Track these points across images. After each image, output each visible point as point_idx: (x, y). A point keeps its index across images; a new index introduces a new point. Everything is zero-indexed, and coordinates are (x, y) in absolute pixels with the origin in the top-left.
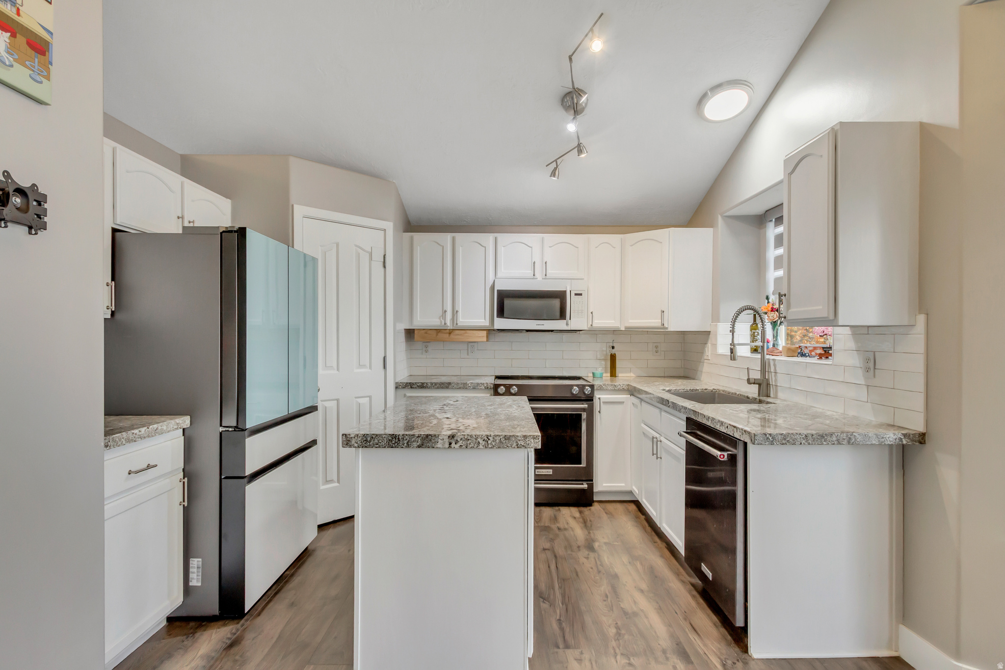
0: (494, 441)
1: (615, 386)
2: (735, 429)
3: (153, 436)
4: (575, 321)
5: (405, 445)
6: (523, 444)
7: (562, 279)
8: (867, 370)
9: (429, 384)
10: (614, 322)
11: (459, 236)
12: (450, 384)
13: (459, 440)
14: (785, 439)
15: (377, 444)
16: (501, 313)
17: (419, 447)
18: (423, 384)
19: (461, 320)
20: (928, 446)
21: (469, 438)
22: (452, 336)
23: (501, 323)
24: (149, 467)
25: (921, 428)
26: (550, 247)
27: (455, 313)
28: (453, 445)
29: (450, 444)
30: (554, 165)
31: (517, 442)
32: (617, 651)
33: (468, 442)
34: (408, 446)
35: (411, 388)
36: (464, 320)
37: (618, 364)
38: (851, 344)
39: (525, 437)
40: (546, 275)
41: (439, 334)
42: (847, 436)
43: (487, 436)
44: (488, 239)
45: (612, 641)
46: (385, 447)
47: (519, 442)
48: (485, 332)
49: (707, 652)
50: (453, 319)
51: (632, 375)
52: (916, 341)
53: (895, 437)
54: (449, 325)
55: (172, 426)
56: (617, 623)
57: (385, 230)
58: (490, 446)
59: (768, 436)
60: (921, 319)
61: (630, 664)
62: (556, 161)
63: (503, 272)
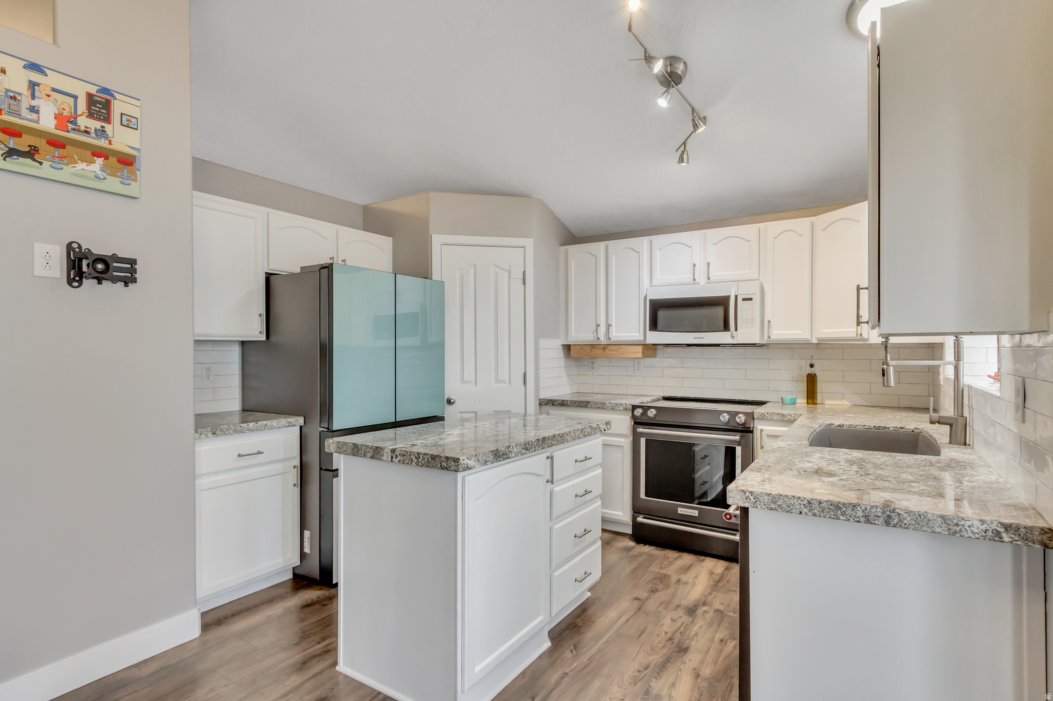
0: (423, 459)
3: (262, 430)
4: (746, 332)
5: (363, 454)
6: (445, 466)
7: (728, 282)
9: (569, 402)
10: (801, 332)
11: (613, 244)
13: (398, 455)
15: (345, 451)
16: (654, 325)
17: (372, 457)
18: (563, 401)
19: (614, 334)
21: (405, 454)
22: (607, 351)
23: (655, 337)
24: (259, 453)
26: (714, 244)
27: (608, 327)
28: (394, 459)
29: (392, 458)
30: (682, 148)
31: (441, 463)
33: (405, 458)
34: (364, 456)
35: (553, 405)
36: (617, 335)
37: (820, 387)
39: (447, 458)
40: (708, 279)
41: (594, 350)
43: (419, 454)
44: (642, 243)
46: (350, 455)
47: (442, 463)
48: (641, 347)
50: (606, 334)
54: (603, 340)
55: (283, 424)
57: (525, 247)
58: (420, 464)
62: (684, 143)
63: (659, 278)
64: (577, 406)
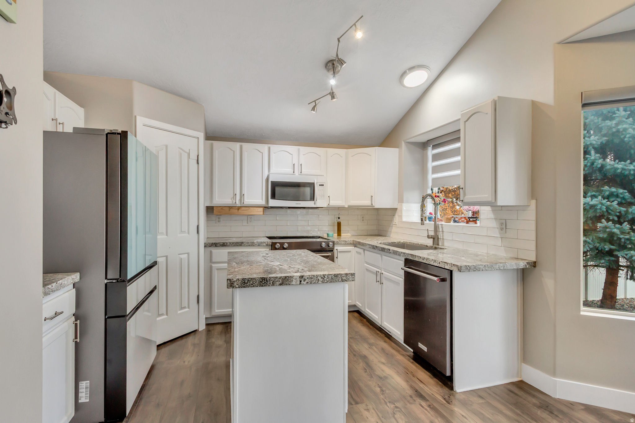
0: (328, 278)
1: (346, 241)
2: (446, 264)
3: (59, 289)
4: (320, 202)
5: (271, 284)
6: (345, 279)
7: (311, 175)
8: (502, 229)
9: (228, 243)
10: (341, 202)
11: (246, 145)
12: (242, 243)
13: (306, 278)
14: (475, 268)
15: (252, 285)
16: (274, 196)
17: (280, 285)
18: (224, 243)
19: (246, 200)
20: (537, 267)
21: (313, 277)
22: (240, 211)
23: (273, 203)
24: (57, 314)
25: (534, 259)
26: (303, 155)
27: (242, 195)
28: (302, 282)
29: (301, 281)
30: (314, 104)
31: (342, 278)
32: (386, 401)
33: (312, 280)
34: (273, 285)
35: (216, 246)
36: (248, 201)
37: (342, 228)
38: (492, 216)
39: (346, 274)
40: (301, 172)
41: (231, 210)
42: (503, 265)
43: (324, 275)
44: (264, 148)
45: (380, 395)
46: (257, 286)
47: (343, 278)
48: (262, 208)
49: (433, 393)
50: (241, 200)
51: (349, 234)
52: (531, 214)
53: (523, 264)
54: (238, 203)
55: (70, 281)
56: (378, 384)
57: (198, 138)
58: (325, 281)
59: (467, 267)
60: (533, 202)
61: (396, 407)
62: (315, 101)
63: (273, 170)
64: (234, 246)
